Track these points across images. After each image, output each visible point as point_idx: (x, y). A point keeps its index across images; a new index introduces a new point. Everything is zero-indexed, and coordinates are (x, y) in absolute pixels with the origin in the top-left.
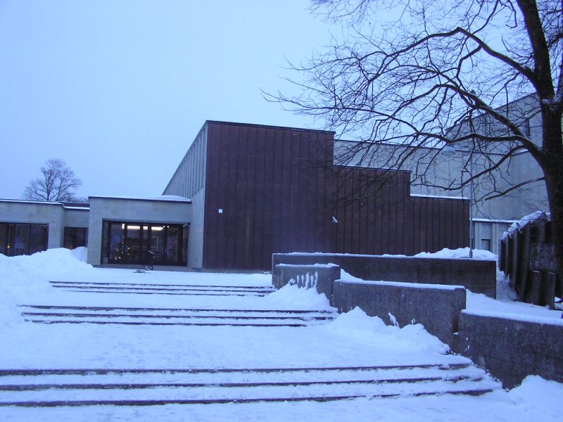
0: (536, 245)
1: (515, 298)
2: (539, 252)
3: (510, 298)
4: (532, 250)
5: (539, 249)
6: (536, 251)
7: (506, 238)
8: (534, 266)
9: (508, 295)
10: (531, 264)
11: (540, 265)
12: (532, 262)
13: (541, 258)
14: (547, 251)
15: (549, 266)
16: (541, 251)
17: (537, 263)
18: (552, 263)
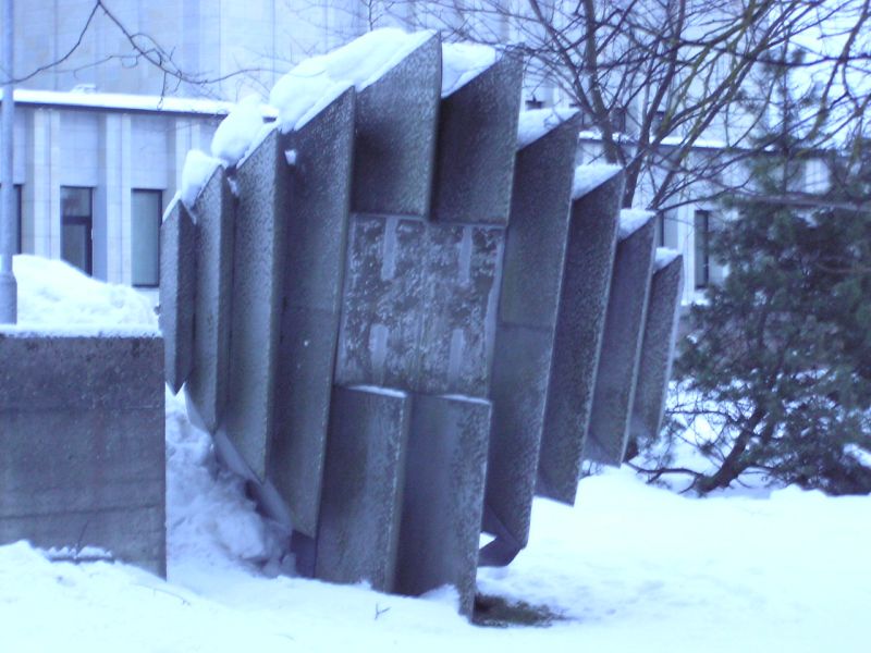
0: (376, 234)
1: (257, 549)
2: (388, 271)
3: (225, 548)
4: (354, 264)
5: (389, 251)
6: (373, 266)
7: (201, 195)
8: (361, 354)
9: (213, 528)
10: (347, 344)
11: (399, 348)
12: (355, 330)
13: (402, 308)
14: (435, 267)
15: (446, 353)
16: (404, 267)
17: (379, 341)
18: (459, 339)
